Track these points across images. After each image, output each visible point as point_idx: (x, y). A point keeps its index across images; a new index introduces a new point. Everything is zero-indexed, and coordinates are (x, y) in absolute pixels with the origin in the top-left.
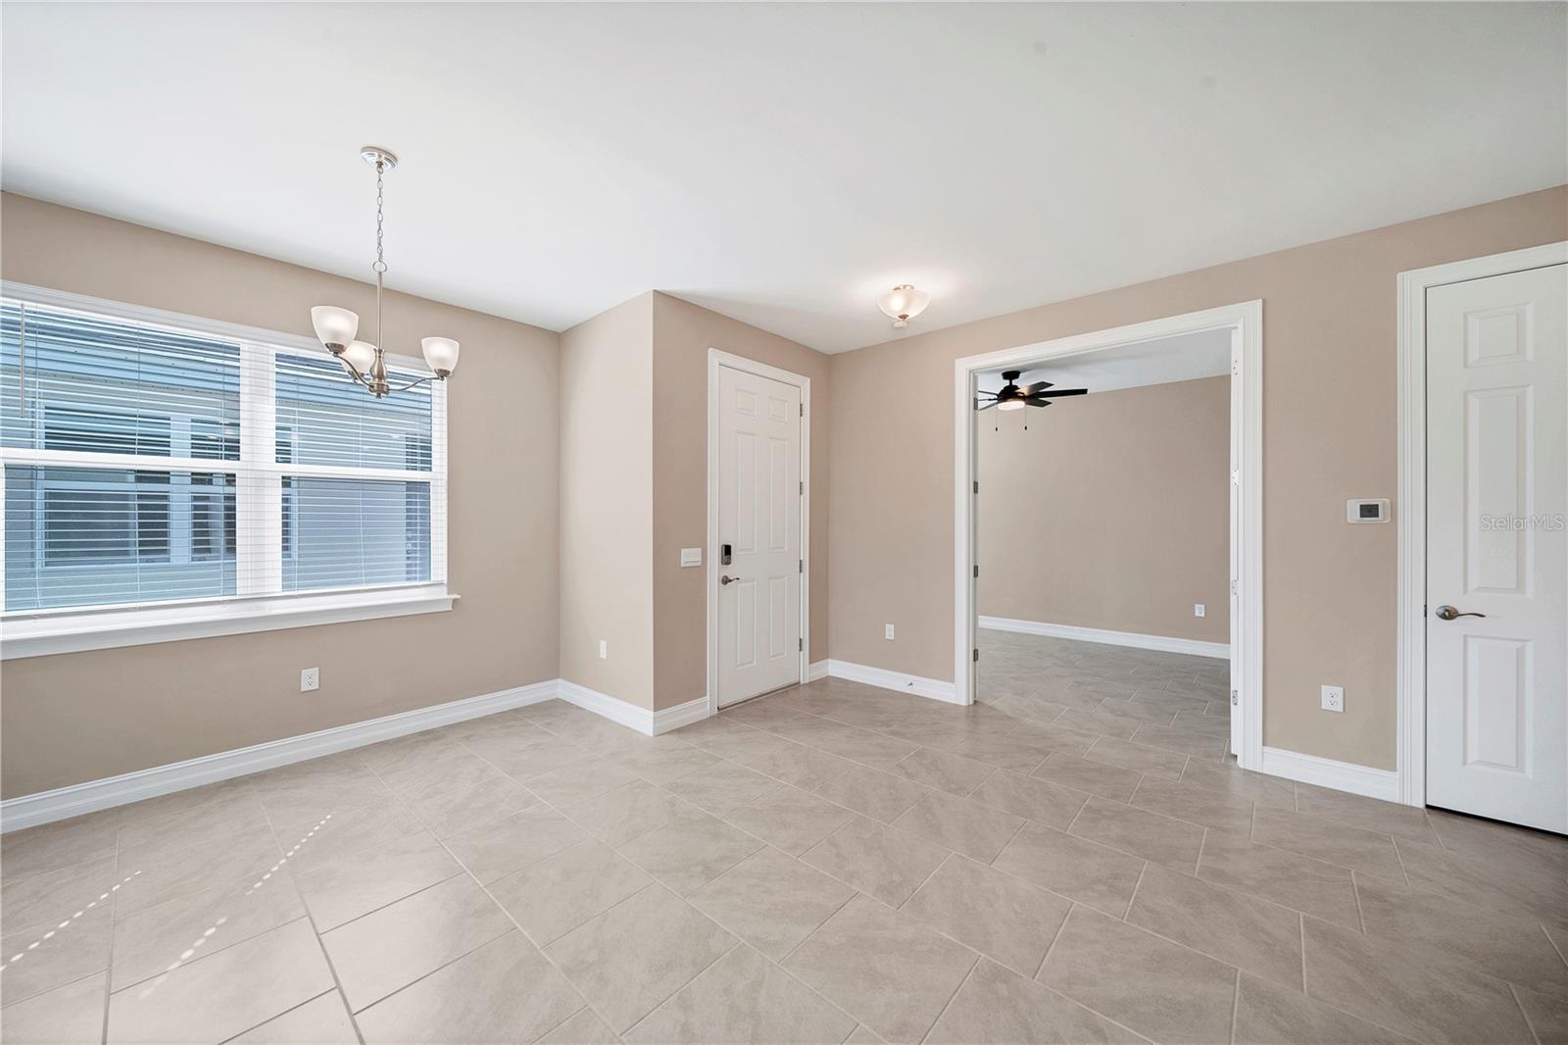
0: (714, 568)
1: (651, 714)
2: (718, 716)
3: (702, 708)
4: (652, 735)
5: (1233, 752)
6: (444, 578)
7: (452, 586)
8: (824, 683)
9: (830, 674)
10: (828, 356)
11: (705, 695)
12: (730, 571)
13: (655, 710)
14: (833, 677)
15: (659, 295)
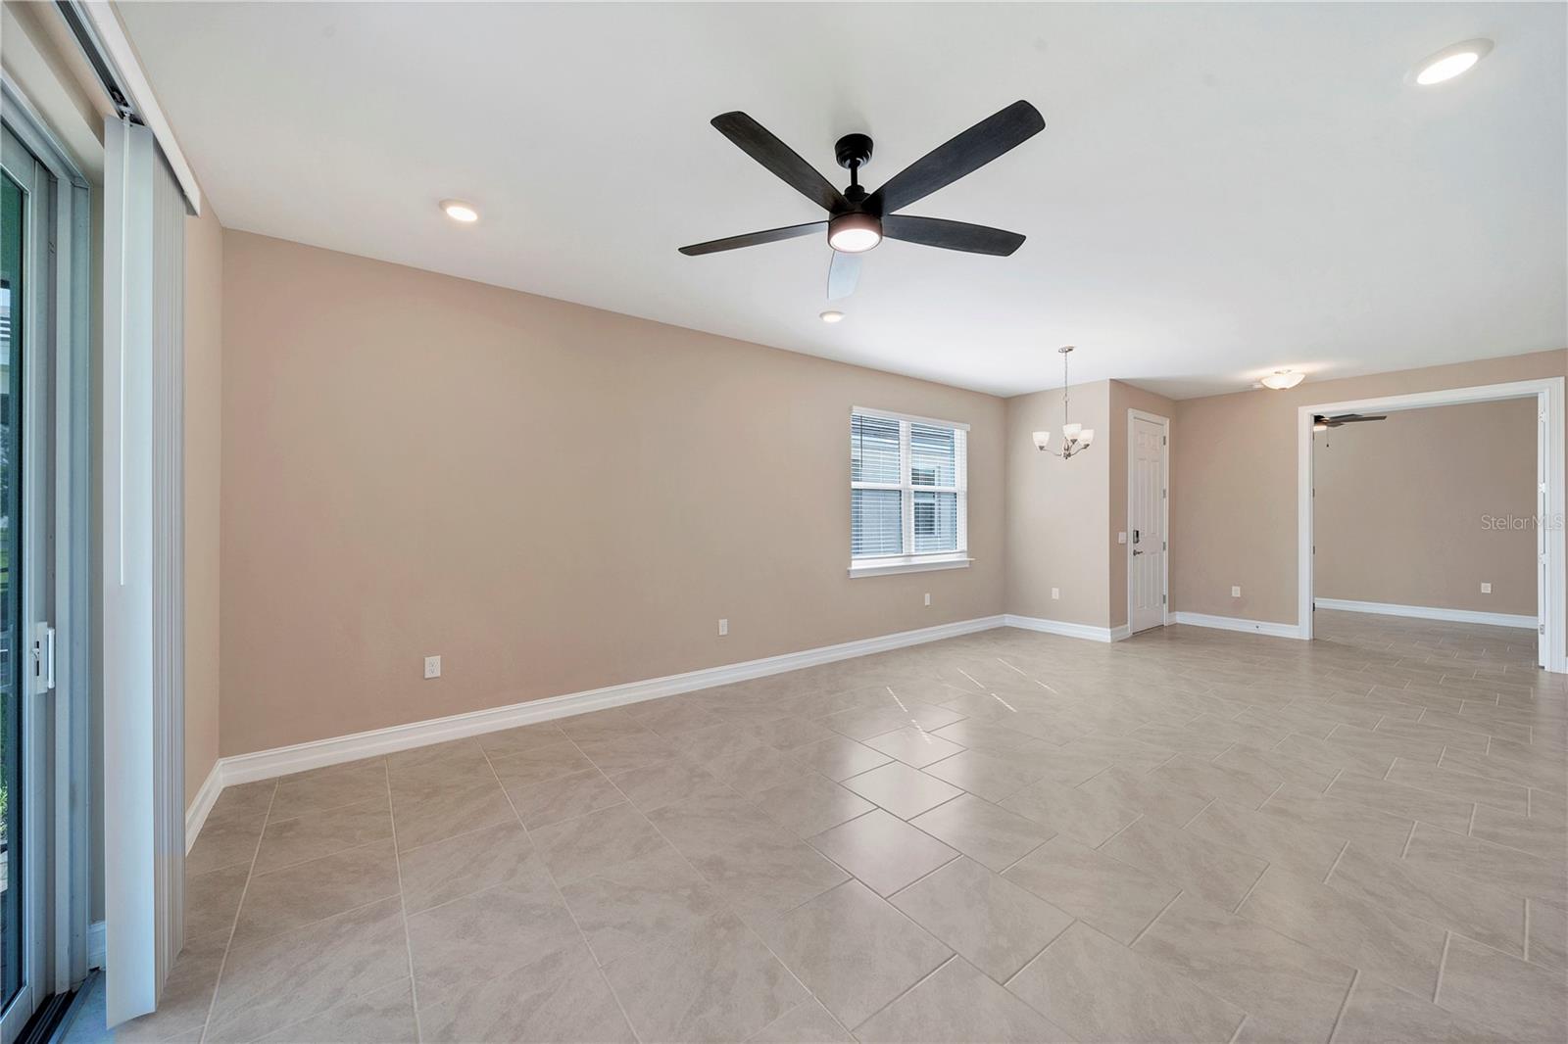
0: (1131, 547)
1: (1109, 630)
2: (1132, 637)
3: (1128, 629)
4: (1109, 641)
5: (1541, 664)
6: (965, 548)
7: (970, 552)
8: (1174, 626)
9: (1179, 622)
10: (1177, 402)
11: (1126, 623)
12: (1139, 547)
13: (1111, 627)
14: (1180, 624)
15: (1111, 380)
